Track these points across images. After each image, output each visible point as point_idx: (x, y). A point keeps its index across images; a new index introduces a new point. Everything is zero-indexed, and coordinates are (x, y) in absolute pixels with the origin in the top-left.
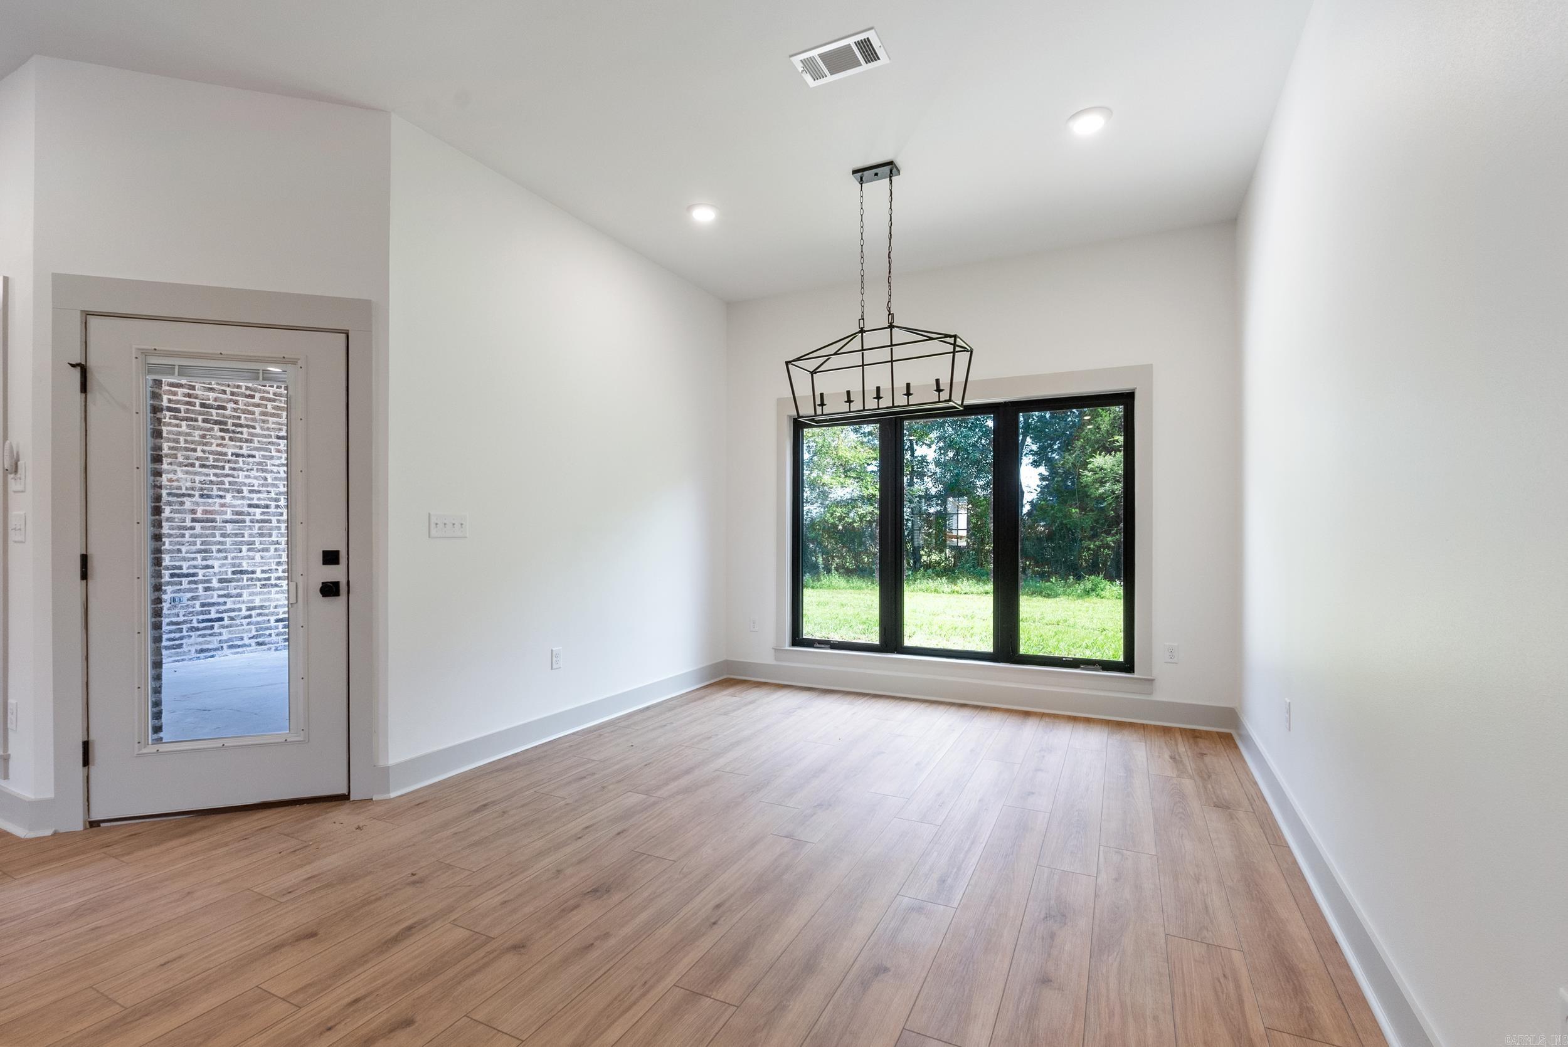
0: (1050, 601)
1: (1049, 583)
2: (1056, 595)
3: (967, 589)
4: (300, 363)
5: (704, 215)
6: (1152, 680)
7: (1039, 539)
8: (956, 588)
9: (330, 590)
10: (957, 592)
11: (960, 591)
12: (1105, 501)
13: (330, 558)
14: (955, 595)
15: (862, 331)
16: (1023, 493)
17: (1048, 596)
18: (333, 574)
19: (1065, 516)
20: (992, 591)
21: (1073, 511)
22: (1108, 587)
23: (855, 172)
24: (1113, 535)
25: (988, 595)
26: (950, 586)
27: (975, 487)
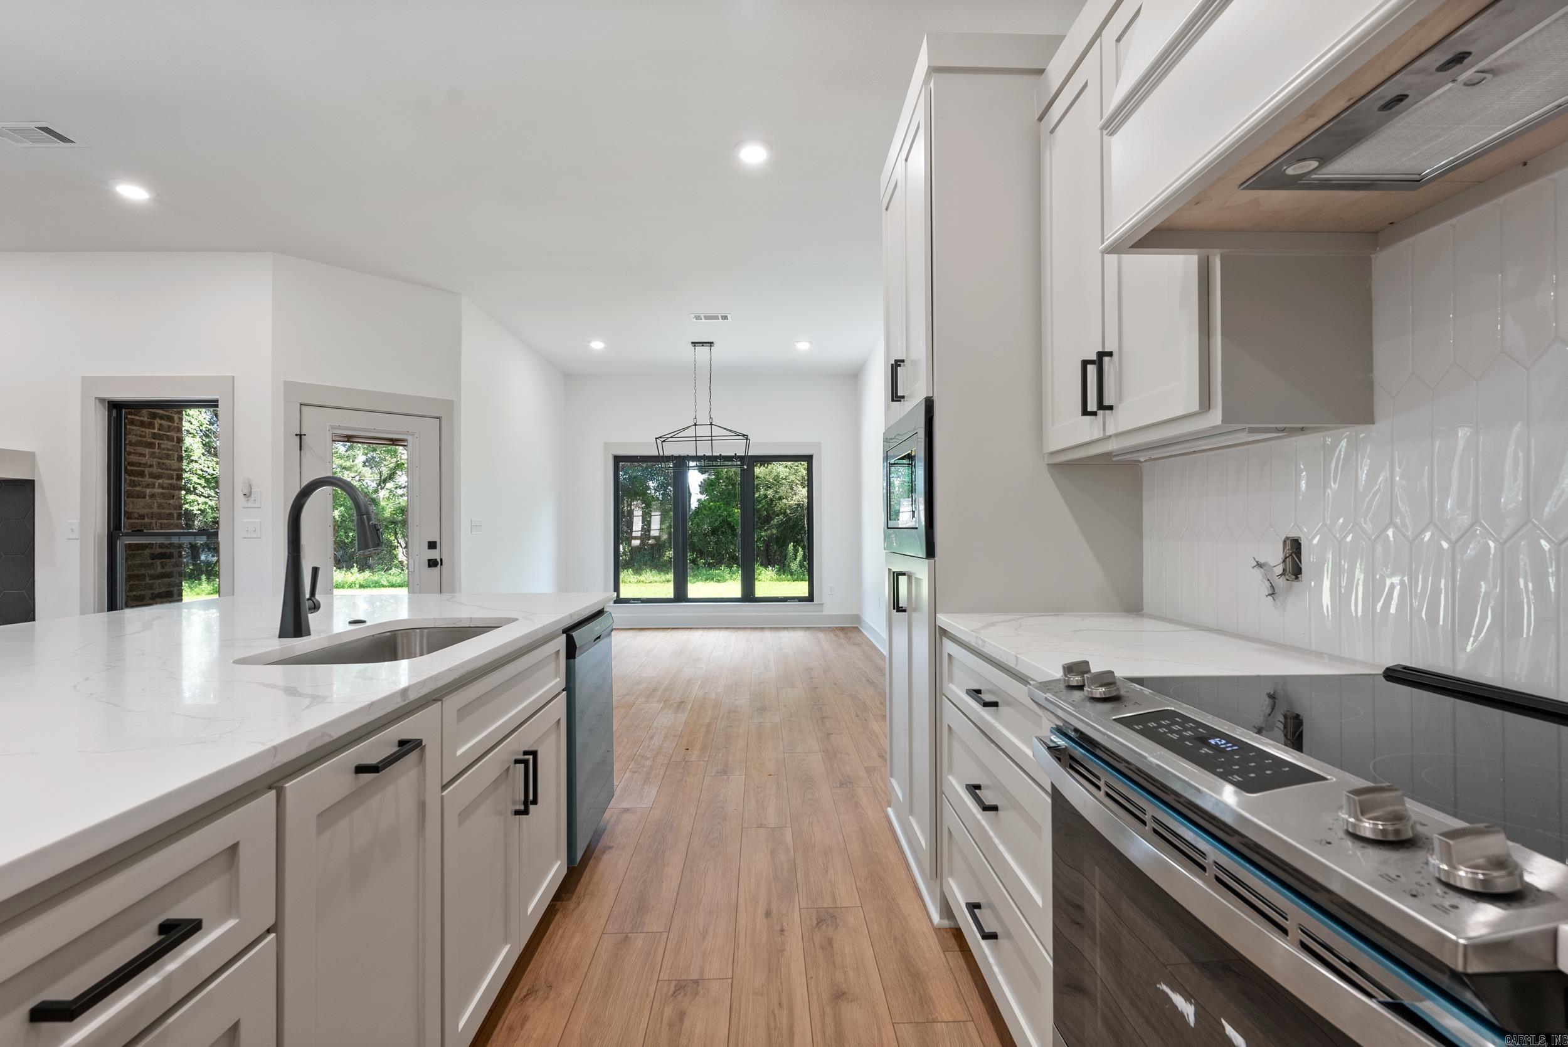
0: (721, 585)
1: (719, 571)
2: (725, 580)
3: (651, 579)
4: (417, 435)
5: (597, 345)
6: (822, 604)
7: (705, 535)
8: (642, 578)
9: (432, 563)
10: (643, 582)
11: (645, 581)
12: (761, 503)
13: (432, 545)
14: (641, 584)
15: (695, 425)
16: (690, 494)
17: (719, 581)
18: (434, 554)
19: (729, 515)
20: (672, 579)
21: (736, 511)
22: (763, 572)
23: (692, 343)
24: (765, 531)
25: (670, 583)
26: (635, 577)
27: (648, 488)
